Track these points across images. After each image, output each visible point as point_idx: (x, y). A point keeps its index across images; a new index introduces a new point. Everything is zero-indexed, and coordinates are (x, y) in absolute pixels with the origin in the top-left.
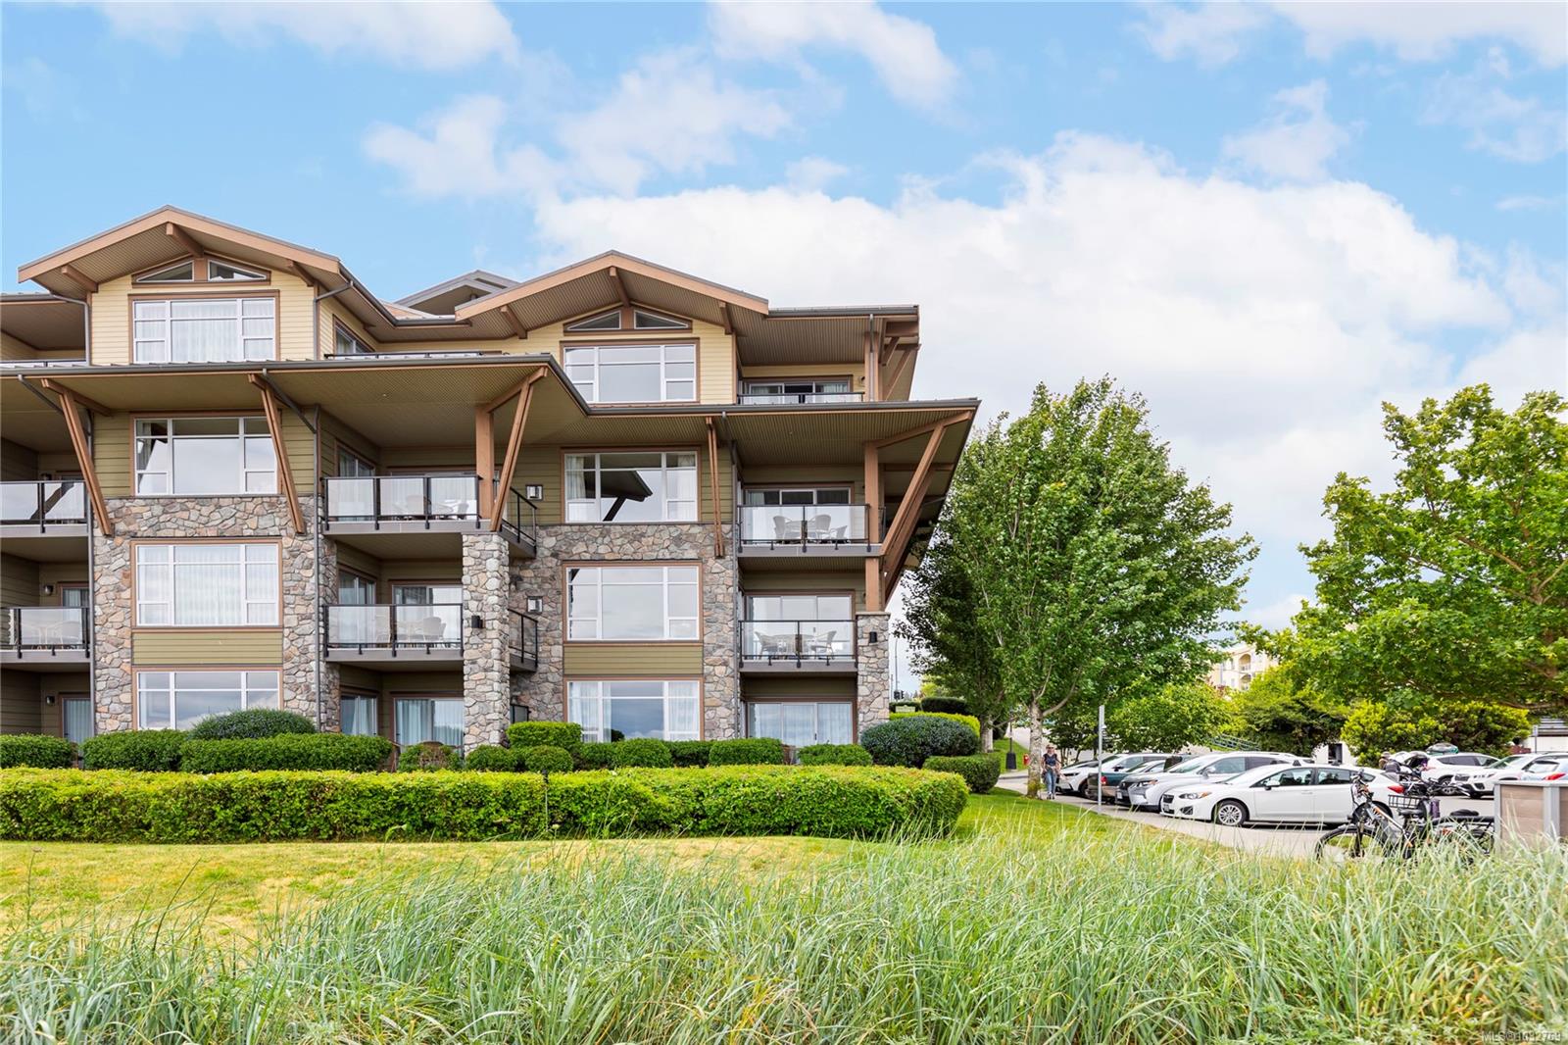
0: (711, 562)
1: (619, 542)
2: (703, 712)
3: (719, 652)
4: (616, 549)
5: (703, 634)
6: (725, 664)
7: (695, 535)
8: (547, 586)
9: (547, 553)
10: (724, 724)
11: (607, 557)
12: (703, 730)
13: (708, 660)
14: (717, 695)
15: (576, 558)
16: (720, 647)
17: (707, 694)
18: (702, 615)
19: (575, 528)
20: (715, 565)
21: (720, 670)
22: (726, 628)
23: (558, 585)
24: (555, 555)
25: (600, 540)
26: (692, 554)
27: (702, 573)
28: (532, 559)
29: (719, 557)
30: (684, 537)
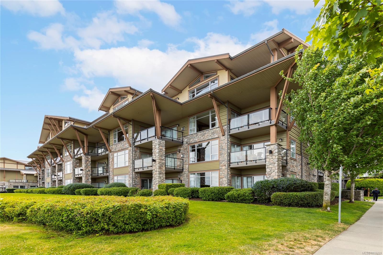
0: (222, 137)
1: (200, 137)
2: (219, 180)
3: (223, 162)
4: (199, 139)
5: (219, 158)
6: (225, 166)
7: (217, 131)
8: (185, 151)
9: (185, 143)
10: (225, 182)
11: (197, 141)
12: (219, 185)
13: (221, 165)
14: (223, 174)
15: (191, 143)
16: (224, 161)
17: (220, 175)
18: (219, 153)
19: (191, 135)
20: (222, 138)
21: (224, 167)
22: (225, 155)
23: (188, 150)
24: (187, 143)
25: (196, 138)
26: (217, 136)
27: (219, 141)
28: (182, 145)
29: (223, 135)
30: (215, 132)
